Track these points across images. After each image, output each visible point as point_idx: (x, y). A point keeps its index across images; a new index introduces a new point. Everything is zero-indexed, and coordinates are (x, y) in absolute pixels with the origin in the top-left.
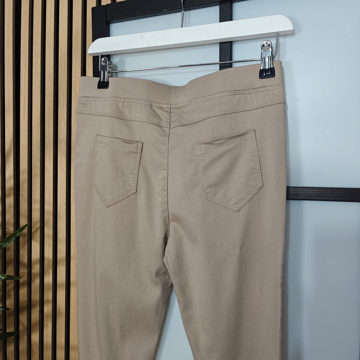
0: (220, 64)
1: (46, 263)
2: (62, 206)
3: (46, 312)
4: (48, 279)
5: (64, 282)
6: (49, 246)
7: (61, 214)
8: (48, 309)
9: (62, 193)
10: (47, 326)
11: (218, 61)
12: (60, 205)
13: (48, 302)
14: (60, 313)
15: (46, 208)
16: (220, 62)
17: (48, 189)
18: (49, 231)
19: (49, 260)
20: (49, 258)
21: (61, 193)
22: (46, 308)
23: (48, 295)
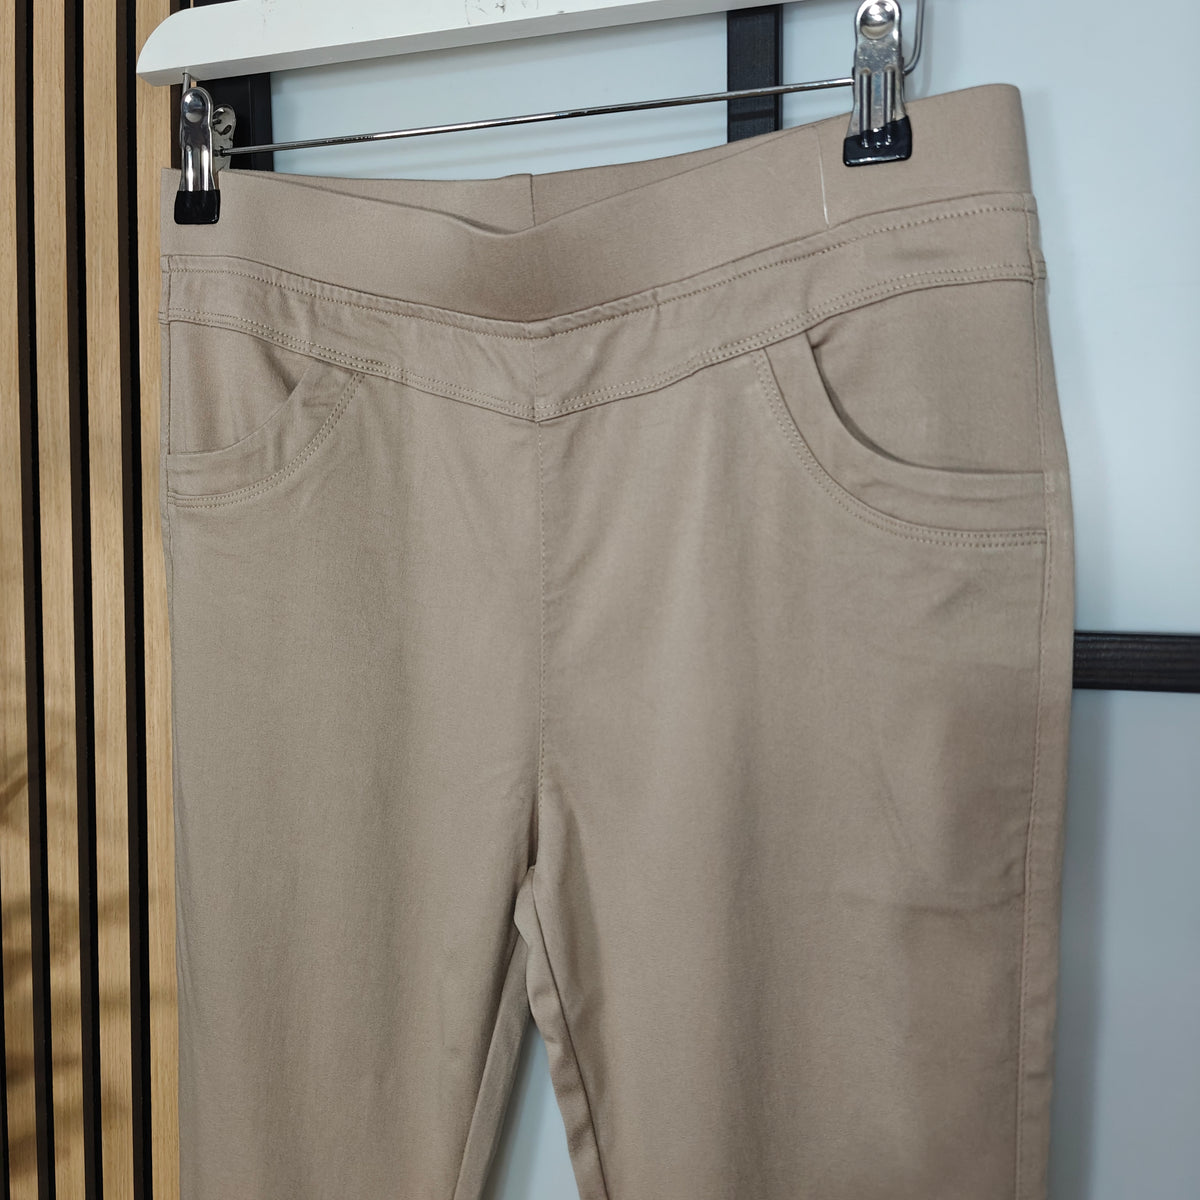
0: (731, 102)
1: (54, 914)
2: (109, 693)
3: (62, 1100)
4: (66, 976)
5: (126, 989)
6: (64, 852)
7: (109, 727)
8: (68, 1088)
9: (109, 646)
10: (67, 1152)
11: (720, 85)
12: (105, 691)
13: (67, 1062)
14: (115, 1105)
15: (48, 702)
16: (729, 90)
17: (56, 631)
18: (62, 793)
19: (64, 904)
20: (64, 895)
21: (105, 648)
22: (62, 1085)
23: (68, 1039)
